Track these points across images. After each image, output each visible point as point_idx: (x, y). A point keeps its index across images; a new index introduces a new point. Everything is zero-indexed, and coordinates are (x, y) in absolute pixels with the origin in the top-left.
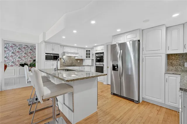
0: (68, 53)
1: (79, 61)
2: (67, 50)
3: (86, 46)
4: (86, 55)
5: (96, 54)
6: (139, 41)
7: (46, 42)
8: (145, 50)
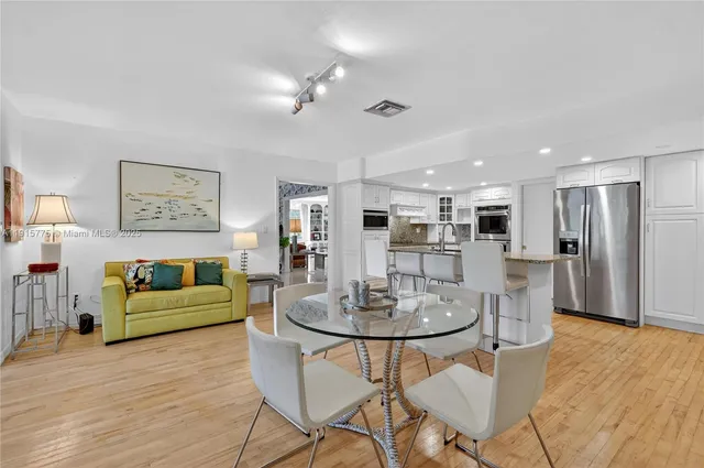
0: (404, 207)
1: (418, 230)
2: (399, 198)
3: (449, 188)
4: (439, 213)
5: (479, 209)
6: (638, 183)
7: (365, 182)
8: (652, 204)
